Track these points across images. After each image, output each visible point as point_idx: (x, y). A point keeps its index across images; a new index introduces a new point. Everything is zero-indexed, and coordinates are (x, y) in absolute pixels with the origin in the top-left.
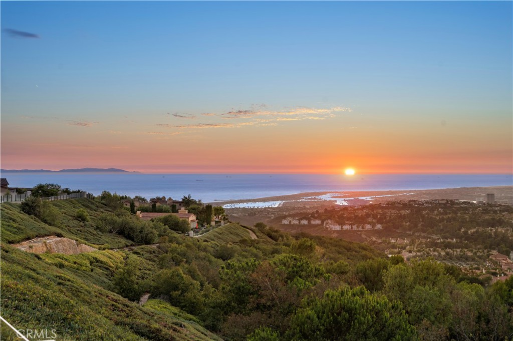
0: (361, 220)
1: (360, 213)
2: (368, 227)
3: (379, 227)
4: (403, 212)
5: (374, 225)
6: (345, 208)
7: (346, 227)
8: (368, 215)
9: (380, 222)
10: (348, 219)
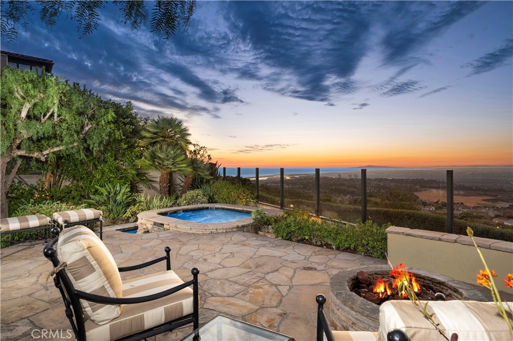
0: (295, 184)
1: (295, 182)
2: (298, 186)
3: (301, 186)
4: (309, 181)
5: (299, 185)
6: (289, 180)
7: (290, 186)
8: (297, 182)
9: (302, 184)
10: (291, 183)
